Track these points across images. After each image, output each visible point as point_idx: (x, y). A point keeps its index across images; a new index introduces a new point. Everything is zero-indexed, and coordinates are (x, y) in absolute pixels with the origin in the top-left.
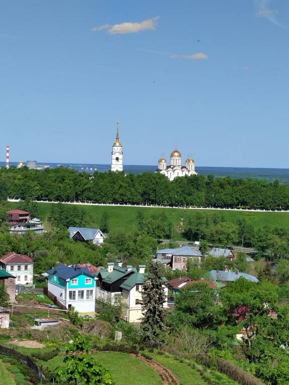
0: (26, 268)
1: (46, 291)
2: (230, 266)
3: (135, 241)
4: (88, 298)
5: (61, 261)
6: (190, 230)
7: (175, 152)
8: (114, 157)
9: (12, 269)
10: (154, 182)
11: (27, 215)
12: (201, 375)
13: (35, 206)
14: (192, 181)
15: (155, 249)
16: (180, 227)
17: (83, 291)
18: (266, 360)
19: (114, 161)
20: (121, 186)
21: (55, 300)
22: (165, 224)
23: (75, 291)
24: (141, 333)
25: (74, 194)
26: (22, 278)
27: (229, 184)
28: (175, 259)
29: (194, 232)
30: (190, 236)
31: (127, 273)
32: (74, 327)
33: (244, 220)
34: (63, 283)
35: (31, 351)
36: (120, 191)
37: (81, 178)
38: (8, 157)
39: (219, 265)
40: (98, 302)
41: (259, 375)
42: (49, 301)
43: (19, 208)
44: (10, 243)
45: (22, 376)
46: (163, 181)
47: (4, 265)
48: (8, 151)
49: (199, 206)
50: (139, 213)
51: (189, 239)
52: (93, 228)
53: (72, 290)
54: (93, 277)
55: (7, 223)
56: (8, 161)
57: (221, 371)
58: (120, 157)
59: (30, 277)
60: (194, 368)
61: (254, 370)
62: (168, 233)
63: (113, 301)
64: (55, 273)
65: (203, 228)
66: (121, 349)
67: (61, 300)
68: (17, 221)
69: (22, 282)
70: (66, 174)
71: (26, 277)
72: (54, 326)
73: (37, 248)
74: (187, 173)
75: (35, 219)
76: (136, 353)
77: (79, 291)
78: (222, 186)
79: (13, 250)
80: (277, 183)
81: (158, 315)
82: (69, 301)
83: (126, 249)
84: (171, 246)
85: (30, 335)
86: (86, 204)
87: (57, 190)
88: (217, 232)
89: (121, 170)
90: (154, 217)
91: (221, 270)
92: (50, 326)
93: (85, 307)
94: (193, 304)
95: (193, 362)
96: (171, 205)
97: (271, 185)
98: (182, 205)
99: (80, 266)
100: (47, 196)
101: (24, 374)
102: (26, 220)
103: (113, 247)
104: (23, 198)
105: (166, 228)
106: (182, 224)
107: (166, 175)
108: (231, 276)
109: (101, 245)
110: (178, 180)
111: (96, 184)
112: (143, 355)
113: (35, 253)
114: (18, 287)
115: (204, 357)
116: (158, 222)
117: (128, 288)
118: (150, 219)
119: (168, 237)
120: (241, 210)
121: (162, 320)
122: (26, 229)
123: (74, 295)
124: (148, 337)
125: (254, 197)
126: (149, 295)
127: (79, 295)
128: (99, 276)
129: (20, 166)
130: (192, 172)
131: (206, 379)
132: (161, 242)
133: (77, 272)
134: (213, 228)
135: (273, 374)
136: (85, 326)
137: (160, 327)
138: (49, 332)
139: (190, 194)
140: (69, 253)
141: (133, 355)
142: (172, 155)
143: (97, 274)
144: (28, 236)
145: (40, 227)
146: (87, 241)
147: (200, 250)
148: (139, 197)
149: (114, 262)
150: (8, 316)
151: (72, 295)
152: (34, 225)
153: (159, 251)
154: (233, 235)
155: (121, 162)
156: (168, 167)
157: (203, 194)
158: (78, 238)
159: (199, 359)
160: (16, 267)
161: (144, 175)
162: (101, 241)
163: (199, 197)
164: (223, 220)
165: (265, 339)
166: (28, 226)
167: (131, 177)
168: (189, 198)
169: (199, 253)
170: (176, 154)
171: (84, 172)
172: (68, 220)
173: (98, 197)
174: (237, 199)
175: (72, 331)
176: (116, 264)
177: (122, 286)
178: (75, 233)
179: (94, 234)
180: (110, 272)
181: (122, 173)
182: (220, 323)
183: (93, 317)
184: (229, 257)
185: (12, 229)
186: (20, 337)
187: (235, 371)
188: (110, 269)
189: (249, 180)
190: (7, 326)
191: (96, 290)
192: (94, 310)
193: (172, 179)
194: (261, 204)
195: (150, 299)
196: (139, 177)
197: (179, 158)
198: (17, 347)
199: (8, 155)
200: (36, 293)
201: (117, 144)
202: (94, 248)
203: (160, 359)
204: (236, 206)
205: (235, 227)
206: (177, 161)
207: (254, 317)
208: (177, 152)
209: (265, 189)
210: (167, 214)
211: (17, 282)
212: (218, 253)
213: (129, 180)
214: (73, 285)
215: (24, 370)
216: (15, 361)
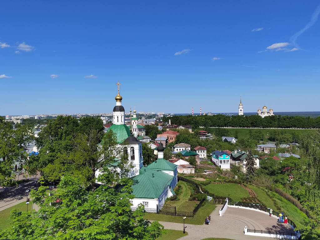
0: (204, 152)
1: (211, 160)
2: (288, 151)
3: (248, 142)
4: (227, 163)
5: (217, 149)
6: (271, 137)
7: (264, 106)
8: (240, 109)
9: (199, 152)
10: (256, 118)
11: (206, 132)
12: (266, 193)
13: (209, 129)
14: (272, 118)
15: (256, 145)
16: (267, 136)
17: (225, 161)
18: (295, 189)
19: (240, 111)
20: (242, 121)
21: (214, 164)
22: (261, 135)
23: (222, 161)
24: (245, 177)
25: (224, 124)
26: (203, 155)
27: (288, 118)
28: (265, 149)
29: (273, 138)
30: (271, 139)
31: (242, 154)
32: (219, 174)
33: (295, 133)
34: (217, 158)
35: (201, 182)
36: (242, 123)
37: (227, 118)
38: (201, 112)
39: (283, 151)
40: (231, 164)
41: (292, 195)
42: (213, 164)
43: (203, 130)
44: (198, 143)
45: (193, 191)
46: (259, 118)
47: (196, 151)
48: (201, 109)
49: (275, 128)
50: (250, 131)
51: (271, 141)
52: (231, 137)
53: (221, 160)
54: (229, 155)
55: (199, 135)
56: (201, 113)
57: (276, 192)
58: (242, 109)
59: (205, 155)
60: (264, 190)
61: (290, 192)
62: (262, 138)
63: (237, 164)
64: (214, 154)
65: (277, 136)
66: (235, 182)
67: (217, 164)
68: (202, 135)
69: (203, 157)
70: (221, 117)
71: (204, 155)
72: (211, 173)
73: (208, 144)
74: (270, 115)
75: (209, 134)
76: (241, 184)
77: (224, 161)
78: (284, 119)
79: (199, 145)
80: (309, 117)
81: (252, 170)
82: (220, 164)
83: (245, 145)
84: (263, 144)
85: (202, 176)
86: (229, 128)
87: (218, 123)
88: (283, 138)
89: (243, 114)
90: (256, 132)
91: (283, 153)
92: (210, 173)
93: (226, 167)
94: (267, 166)
95: (264, 188)
96: (263, 127)
97: (307, 118)
98: (268, 127)
99: (224, 151)
100: (214, 125)
101: (194, 190)
102: (206, 134)
103: (239, 144)
104: (205, 126)
105: (261, 137)
106: (268, 135)
107: (261, 116)
108: (288, 155)
109: (235, 143)
110: (266, 117)
111: (233, 120)
112: (243, 185)
113: (208, 146)
114: (201, 159)
115: (269, 186)
116: (258, 134)
117: (242, 159)
118: (255, 133)
119: (262, 140)
120: (293, 129)
121: (253, 172)
122: (206, 138)
123: (222, 162)
124: (248, 178)
125: (299, 124)
126: (248, 162)
127: (223, 162)
128: (231, 155)
129: (204, 115)
130: (272, 114)
131: (268, 195)
132: (259, 142)
133: (222, 153)
134: (281, 136)
135: (298, 195)
136: (223, 173)
137: (253, 174)
138: (209, 175)
139: (271, 123)
140: (220, 146)
141: (240, 185)
142: (263, 108)
143: (231, 154)
144: (207, 140)
145: (211, 137)
146: (229, 142)
147: (275, 145)
148: (250, 125)
149: (237, 149)
150: (194, 169)
151: (221, 162)
152: (209, 136)
153: (258, 146)
154: (290, 139)
155: (242, 111)
156: (262, 113)
157: (276, 123)
158: (226, 140)
159: (267, 187)
160: (200, 151)
161: (252, 116)
162: (235, 142)
163: (275, 124)
164: (285, 133)
165: (297, 180)
166: (207, 137)
167: (246, 117)
168: (270, 125)
169: (275, 146)
170: (265, 107)
171: (228, 116)
172: (222, 134)
173: (234, 125)
174: (291, 124)
175: (218, 175)
176: (238, 150)
177: (240, 159)
178: (225, 139)
179: (232, 139)
180: (235, 153)
181: (243, 115)
182: (278, 173)
183: (229, 170)
184: (289, 148)
185: (201, 138)
186: (197, 177)
187: (282, 193)
188: (236, 152)
189: (296, 117)
190: (194, 173)
191: (230, 160)
192: (230, 168)
193: (263, 117)
194: (302, 126)
195: (249, 163)
196: (250, 117)
197: (266, 109)
198: (196, 180)
199: (201, 111)
200: (207, 161)
201: (241, 105)
202: (232, 144)
203: (250, 186)
204: (291, 127)
205: (291, 136)
206: (265, 110)
207: (292, 171)
208: (265, 106)
209: (304, 120)
210: (261, 131)
211: (200, 157)
212: (283, 146)
213: (246, 118)
214: (222, 158)
215: (194, 189)
216: (192, 185)
